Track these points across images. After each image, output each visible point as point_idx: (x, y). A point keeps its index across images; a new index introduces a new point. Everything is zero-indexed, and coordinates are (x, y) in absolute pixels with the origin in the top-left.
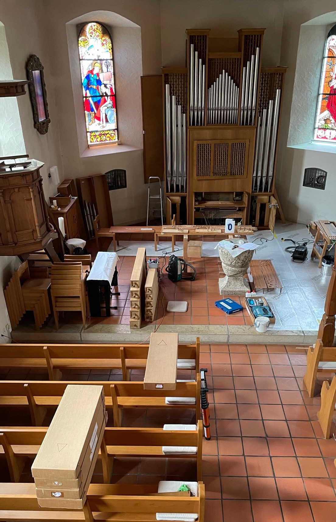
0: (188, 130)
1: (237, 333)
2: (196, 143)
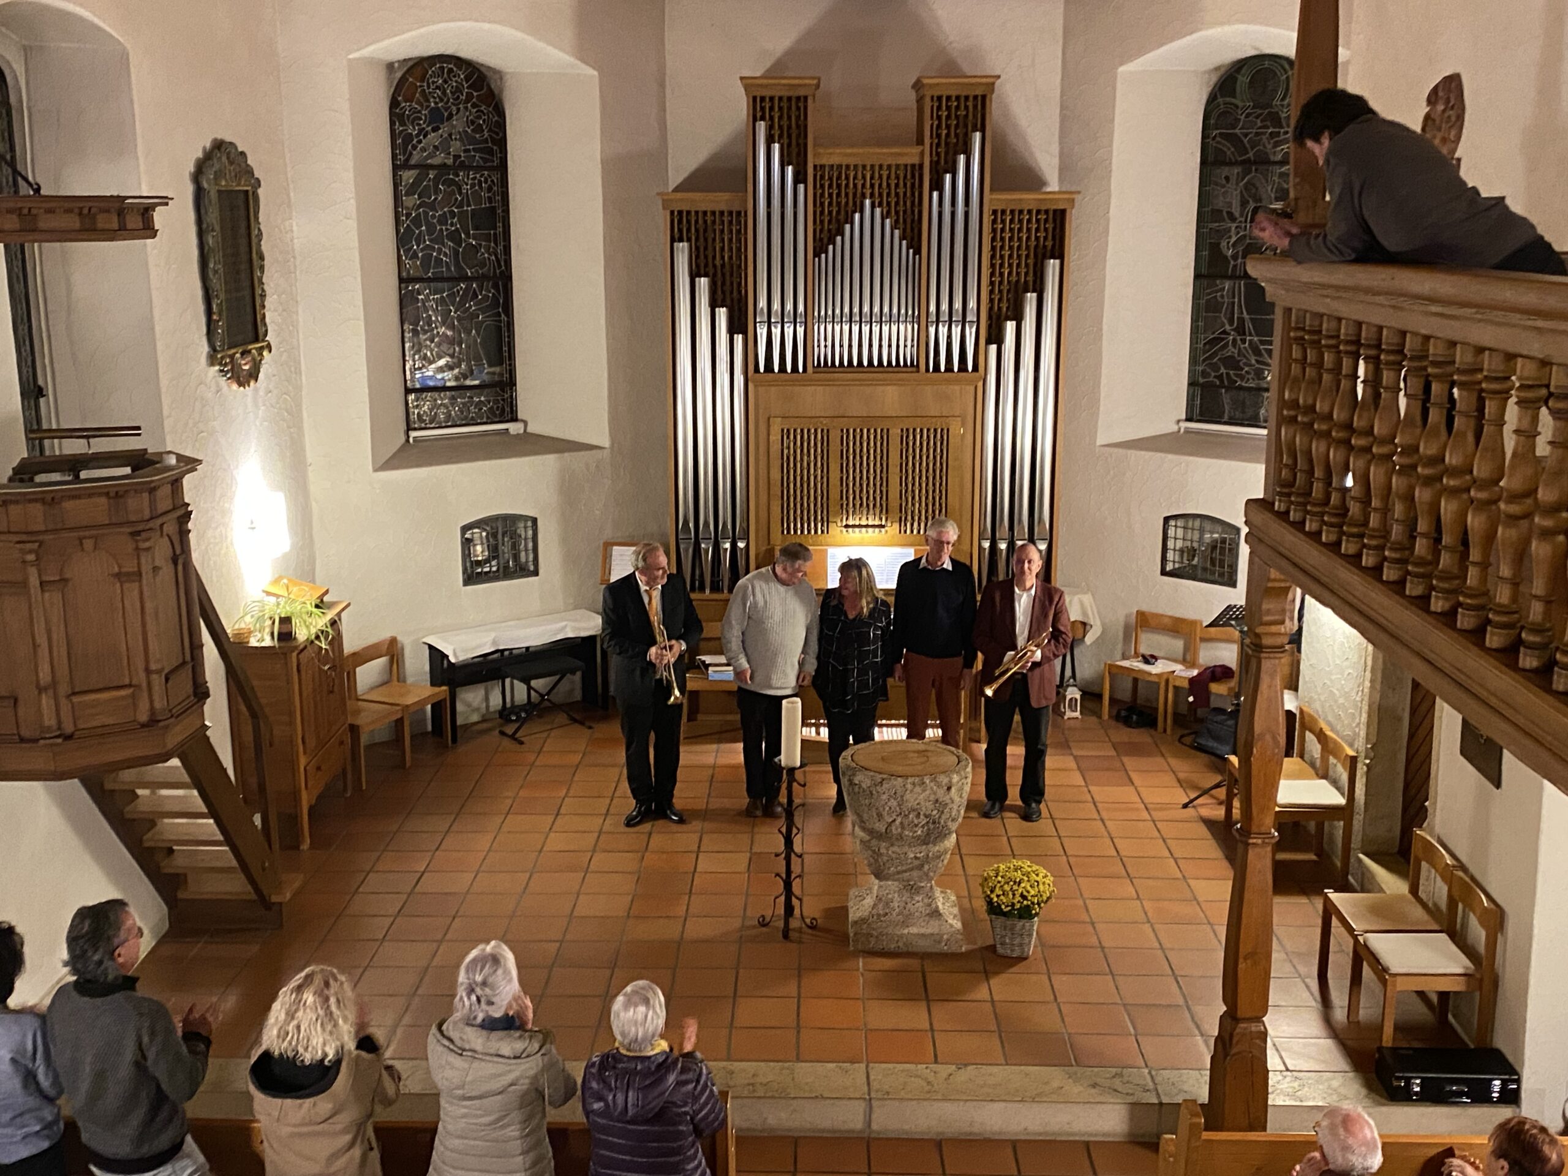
0: (751, 385)
1: (903, 1094)
2: (777, 425)
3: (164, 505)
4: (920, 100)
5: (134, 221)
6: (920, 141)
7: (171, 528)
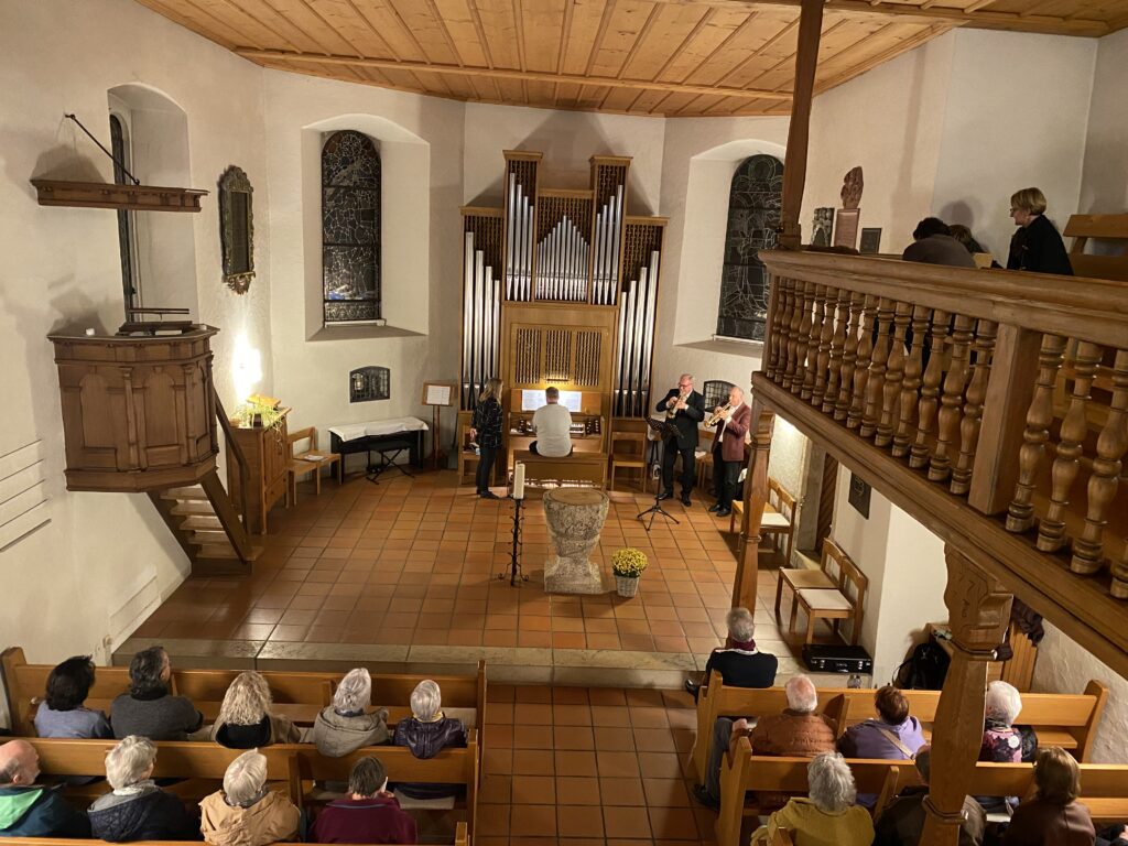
0: (503, 307)
1: (570, 664)
2: (515, 327)
3: (199, 350)
4: (592, 168)
5: (189, 202)
6: (592, 188)
7: (202, 364)
